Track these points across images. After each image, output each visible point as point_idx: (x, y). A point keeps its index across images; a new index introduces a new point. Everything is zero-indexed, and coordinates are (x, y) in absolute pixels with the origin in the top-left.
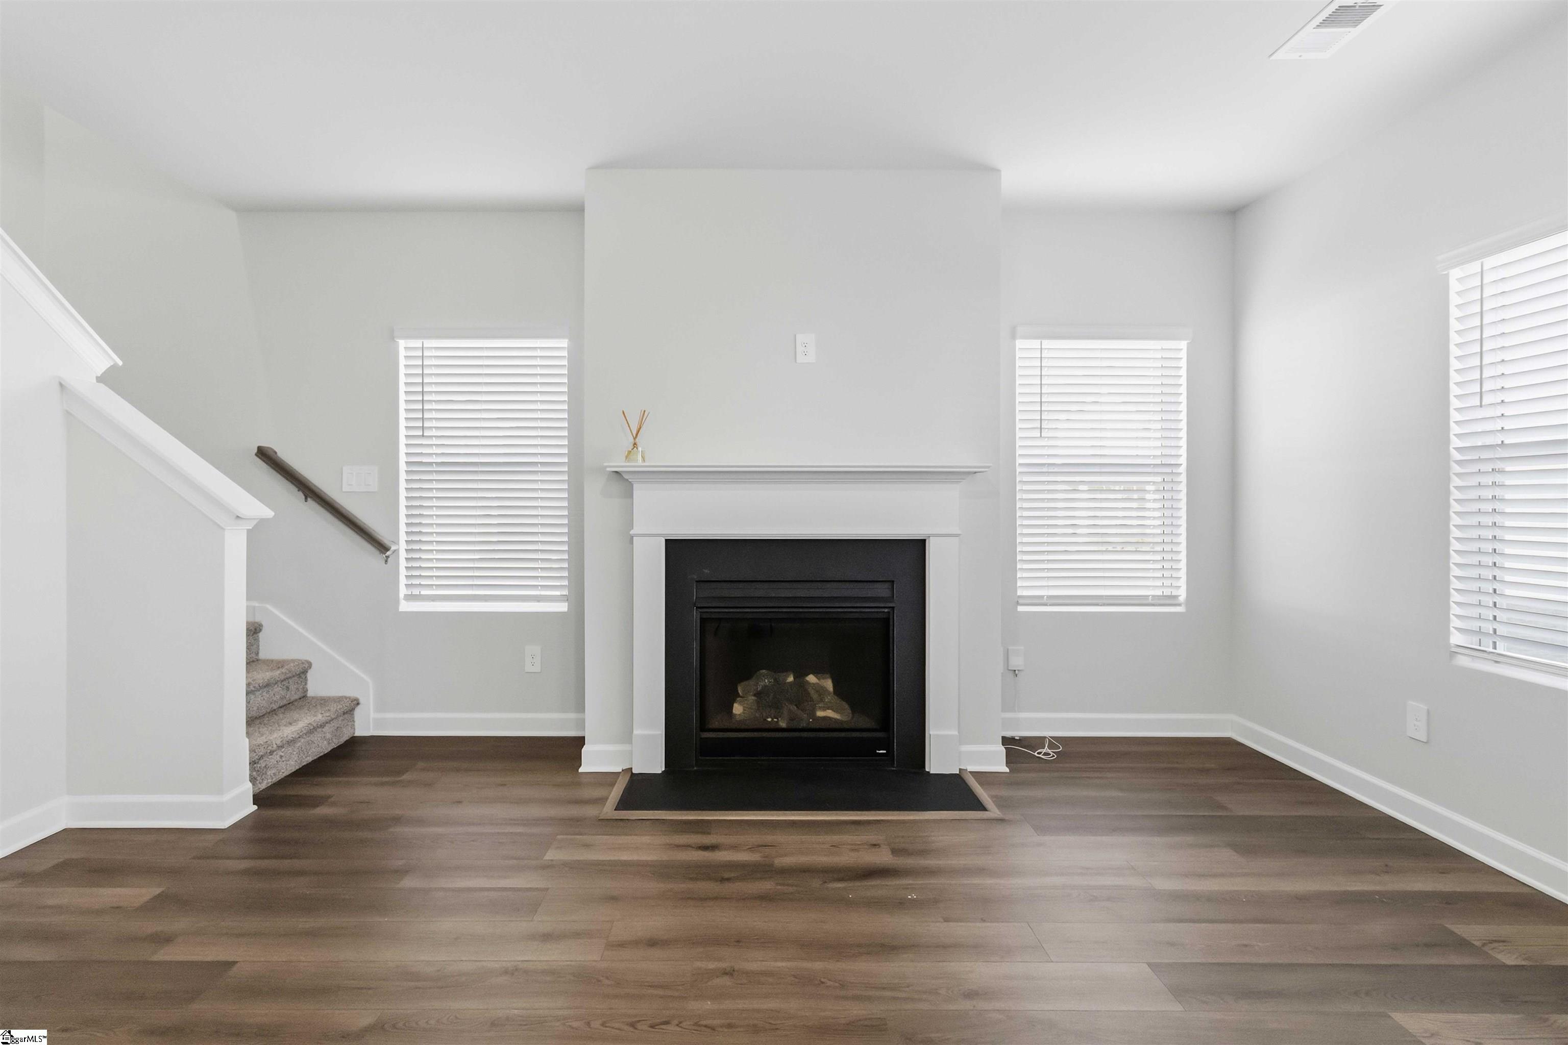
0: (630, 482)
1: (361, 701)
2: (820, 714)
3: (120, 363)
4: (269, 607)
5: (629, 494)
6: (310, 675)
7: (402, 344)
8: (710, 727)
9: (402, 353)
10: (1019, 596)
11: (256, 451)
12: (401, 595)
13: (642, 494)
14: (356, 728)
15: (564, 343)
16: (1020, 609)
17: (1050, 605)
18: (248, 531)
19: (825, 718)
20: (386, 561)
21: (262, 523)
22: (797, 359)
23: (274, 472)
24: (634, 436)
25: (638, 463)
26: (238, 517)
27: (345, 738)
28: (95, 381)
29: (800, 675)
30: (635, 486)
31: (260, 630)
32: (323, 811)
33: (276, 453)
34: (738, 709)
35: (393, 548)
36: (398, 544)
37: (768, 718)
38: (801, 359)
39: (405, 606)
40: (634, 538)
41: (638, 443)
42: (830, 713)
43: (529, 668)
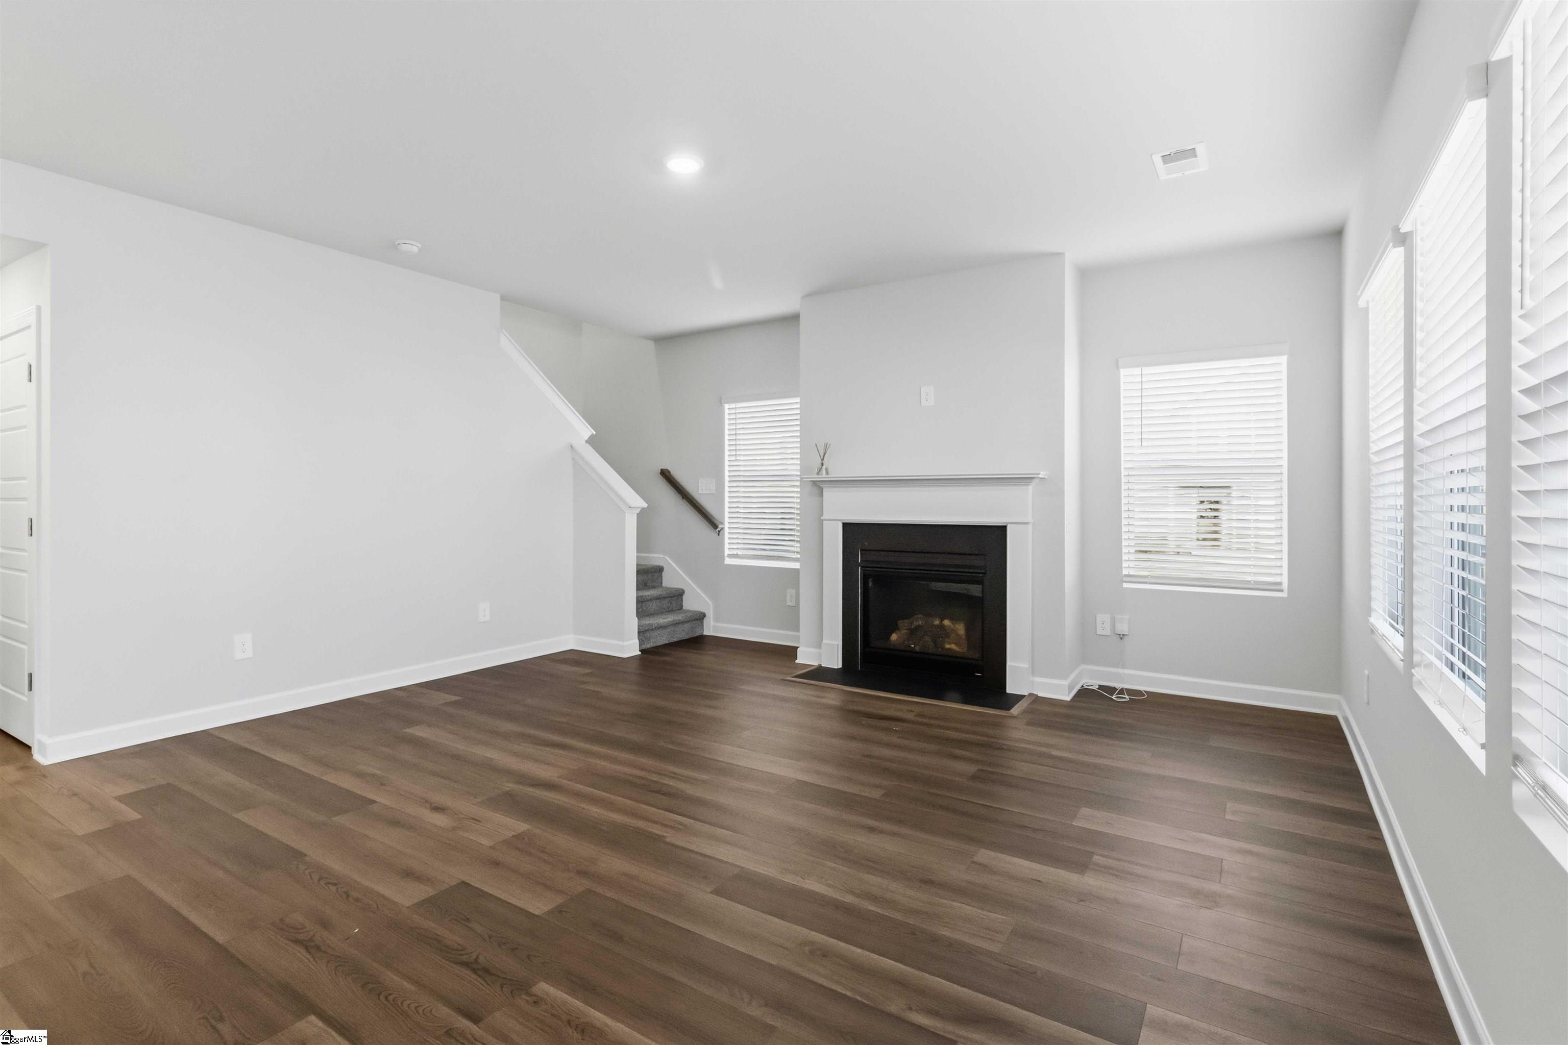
0: (821, 487)
1: (707, 615)
2: (948, 646)
3: (594, 433)
4: (667, 558)
5: (821, 494)
6: (684, 597)
7: (727, 406)
8: (872, 646)
9: (727, 411)
10: (1125, 575)
11: (660, 471)
12: (726, 555)
13: (829, 494)
14: (704, 629)
15: (798, 400)
16: (1125, 585)
17: (1150, 584)
18: (637, 514)
19: (949, 649)
20: (719, 535)
21: (643, 509)
22: (922, 403)
23: (668, 483)
24: (822, 458)
25: (823, 476)
26: (630, 507)
27: (698, 634)
28: (584, 442)
29: (942, 620)
30: (824, 490)
31: (663, 571)
32: (666, 658)
33: (670, 472)
34: (894, 637)
35: (720, 526)
36: (724, 524)
37: (911, 645)
38: (924, 403)
39: (728, 561)
40: (824, 522)
41: (824, 464)
42: (953, 647)
43: (789, 603)
